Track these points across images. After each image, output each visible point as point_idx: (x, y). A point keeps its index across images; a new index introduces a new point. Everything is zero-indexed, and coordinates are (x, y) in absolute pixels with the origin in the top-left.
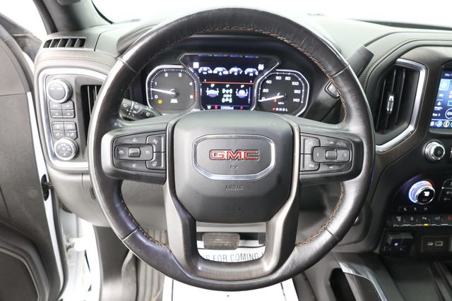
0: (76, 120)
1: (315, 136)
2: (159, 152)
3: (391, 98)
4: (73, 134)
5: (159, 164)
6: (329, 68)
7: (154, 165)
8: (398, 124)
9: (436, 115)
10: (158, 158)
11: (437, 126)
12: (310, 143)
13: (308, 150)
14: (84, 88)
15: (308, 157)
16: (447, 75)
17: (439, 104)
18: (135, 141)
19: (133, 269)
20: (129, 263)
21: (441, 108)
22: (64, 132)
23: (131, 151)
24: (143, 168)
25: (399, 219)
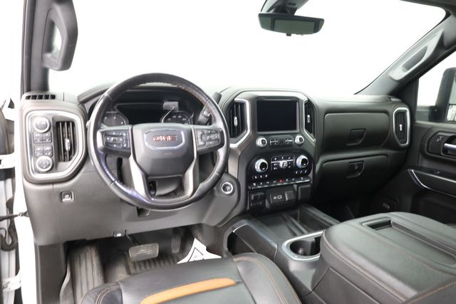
0: (52, 144)
1: (202, 130)
2: (126, 140)
3: (236, 118)
4: (50, 153)
5: (127, 145)
6: (203, 99)
7: (125, 146)
8: (242, 132)
10: (127, 143)
12: (200, 133)
13: (199, 137)
14: (58, 124)
15: (199, 140)
18: (114, 134)
19: (71, 291)
20: (67, 285)
22: (43, 153)
23: (112, 139)
24: (119, 147)
25: (255, 184)
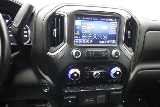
9: (78, 37)
11: (80, 42)
16: (79, 18)
17: (78, 32)
21: (79, 34)
